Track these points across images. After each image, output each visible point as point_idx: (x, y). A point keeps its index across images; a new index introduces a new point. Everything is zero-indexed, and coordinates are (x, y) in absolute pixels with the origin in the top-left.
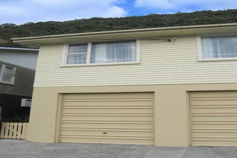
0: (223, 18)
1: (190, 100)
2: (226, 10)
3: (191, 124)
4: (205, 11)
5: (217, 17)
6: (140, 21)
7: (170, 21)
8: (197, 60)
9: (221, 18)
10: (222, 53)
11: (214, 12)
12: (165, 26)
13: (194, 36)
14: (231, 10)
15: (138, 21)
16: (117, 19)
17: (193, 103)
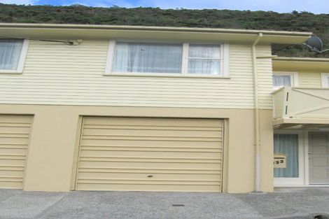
0: (171, 20)
1: (82, 128)
2: (180, 9)
3: (79, 160)
4: (150, 8)
5: (164, 18)
6: (55, 13)
7: (98, 17)
8: (103, 73)
9: (170, 19)
10: (139, 65)
11: (163, 10)
12: (89, 23)
13: (106, 39)
14: (185, 10)
15: (52, 12)
16: (23, 7)
17: (87, 132)
